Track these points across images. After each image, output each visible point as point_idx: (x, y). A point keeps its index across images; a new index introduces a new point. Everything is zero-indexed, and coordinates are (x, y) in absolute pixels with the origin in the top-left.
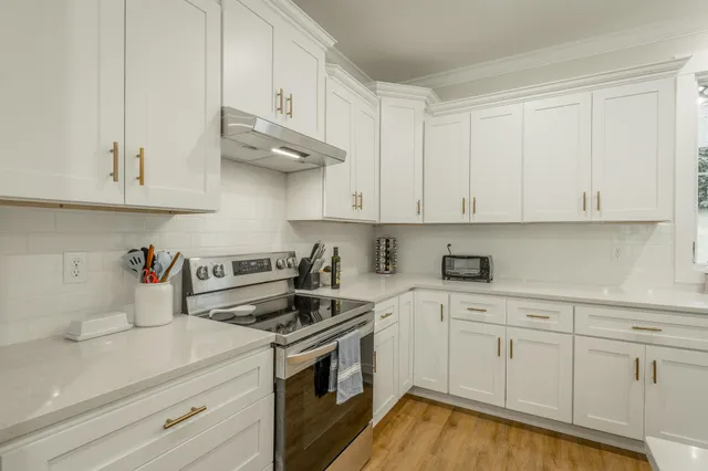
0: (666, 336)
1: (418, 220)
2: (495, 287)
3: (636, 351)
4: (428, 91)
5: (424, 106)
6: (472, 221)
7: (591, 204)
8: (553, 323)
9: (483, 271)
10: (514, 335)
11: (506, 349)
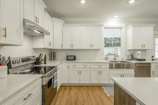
0: (103, 67)
1: (61, 48)
2: (76, 61)
3: (99, 70)
4: (63, 21)
5: (62, 24)
6: (72, 49)
7: (92, 46)
8: (87, 67)
9: (75, 58)
10: (81, 70)
11: (80, 73)
